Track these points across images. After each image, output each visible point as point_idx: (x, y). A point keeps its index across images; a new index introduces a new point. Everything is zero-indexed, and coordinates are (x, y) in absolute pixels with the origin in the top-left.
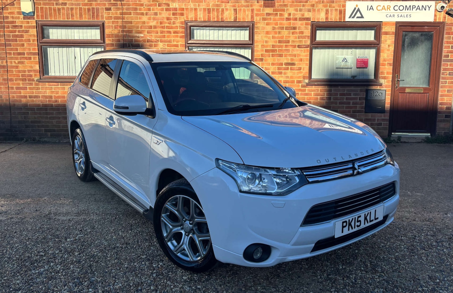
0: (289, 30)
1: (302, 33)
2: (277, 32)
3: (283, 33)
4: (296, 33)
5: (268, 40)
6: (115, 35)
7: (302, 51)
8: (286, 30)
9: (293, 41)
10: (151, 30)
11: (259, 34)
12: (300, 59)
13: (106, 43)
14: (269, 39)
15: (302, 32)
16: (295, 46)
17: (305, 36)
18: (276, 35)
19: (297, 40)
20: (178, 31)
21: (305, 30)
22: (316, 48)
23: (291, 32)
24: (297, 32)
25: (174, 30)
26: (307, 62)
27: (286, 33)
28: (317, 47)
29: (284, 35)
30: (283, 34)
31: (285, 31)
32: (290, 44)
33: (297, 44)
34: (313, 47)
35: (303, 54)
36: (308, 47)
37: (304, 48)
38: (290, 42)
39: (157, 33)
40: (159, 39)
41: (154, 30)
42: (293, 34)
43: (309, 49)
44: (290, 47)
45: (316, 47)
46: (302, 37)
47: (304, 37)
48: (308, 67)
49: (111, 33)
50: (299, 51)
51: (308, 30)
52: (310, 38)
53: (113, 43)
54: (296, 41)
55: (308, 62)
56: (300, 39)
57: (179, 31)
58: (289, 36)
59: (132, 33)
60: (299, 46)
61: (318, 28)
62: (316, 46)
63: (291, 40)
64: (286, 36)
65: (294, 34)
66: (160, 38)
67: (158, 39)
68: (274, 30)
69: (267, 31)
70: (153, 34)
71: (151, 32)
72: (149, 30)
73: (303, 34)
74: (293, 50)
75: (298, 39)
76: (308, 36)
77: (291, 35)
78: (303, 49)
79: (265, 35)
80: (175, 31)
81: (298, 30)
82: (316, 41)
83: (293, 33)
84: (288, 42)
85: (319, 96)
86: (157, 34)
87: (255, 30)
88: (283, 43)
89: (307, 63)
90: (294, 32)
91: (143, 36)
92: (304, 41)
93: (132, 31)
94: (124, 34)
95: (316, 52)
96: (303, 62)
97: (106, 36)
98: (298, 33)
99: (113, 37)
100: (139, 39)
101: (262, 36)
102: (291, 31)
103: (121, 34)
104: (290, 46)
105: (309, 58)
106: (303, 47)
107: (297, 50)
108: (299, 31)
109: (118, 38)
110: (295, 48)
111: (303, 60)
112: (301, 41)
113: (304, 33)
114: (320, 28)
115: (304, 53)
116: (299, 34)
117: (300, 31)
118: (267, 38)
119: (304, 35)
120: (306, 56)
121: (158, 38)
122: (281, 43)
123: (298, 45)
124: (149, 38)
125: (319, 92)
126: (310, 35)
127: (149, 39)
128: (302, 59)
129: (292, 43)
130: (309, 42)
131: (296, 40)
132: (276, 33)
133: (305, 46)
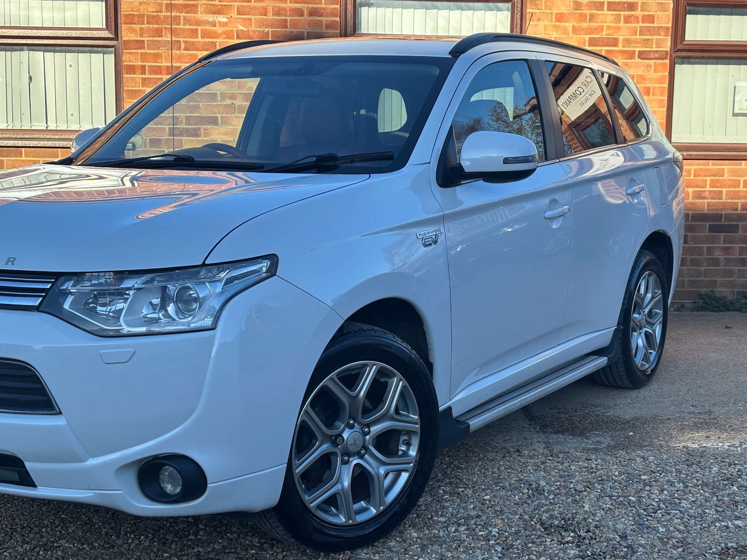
0: (618, 11)
1: (651, 19)
2: (585, 15)
3: (600, 18)
4: (636, 19)
5: (561, 36)
6: (148, 16)
7: (650, 66)
8: (610, 11)
9: (628, 42)
10: (247, 6)
11: (539, 20)
12: (645, 87)
13: (124, 39)
14: (564, 33)
15: (649, 16)
16: (631, 55)
17: (659, 28)
18: (585, 25)
19: (638, 37)
20: (321, 8)
21: (657, 13)
22: (686, 60)
23: (622, 16)
24: (638, 18)
25: (310, 6)
26: (662, 98)
27: (610, 18)
28: (689, 57)
29: (605, 25)
30: (602, 22)
31: (606, 12)
32: (620, 48)
33: (637, 50)
34: (676, 57)
35: (652, 75)
36: (666, 58)
37: (654, 59)
38: (620, 42)
39: (266, 15)
40: (271, 30)
41: (256, 4)
42: (626, 22)
43: (667, 61)
44: (620, 58)
45: (685, 57)
46: (649, 31)
47: (656, 31)
48: (665, 109)
49: (138, 10)
50: (643, 68)
51: (667, 13)
52: (670, 33)
53: (141, 39)
54: (635, 42)
55: (665, 98)
56: (645, 35)
57: (323, 9)
58: (615, 27)
59: (195, 12)
60: (643, 55)
61: (692, 8)
62: (685, 54)
63: (621, 38)
64: (609, 28)
65: (631, 23)
66: (272, 27)
67: (267, 30)
68: (579, 11)
69: (560, 14)
70: (253, 17)
71: (248, 9)
72: (242, 6)
73: (653, 23)
74: (626, 64)
75: (640, 35)
76: (667, 28)
77: (622, 24)
78: (653, 61)
79: (554, 23)
80: (312, 8)
81: (641, 10)
82: (685, 42)
83: (627, 20)
84: (615, 43)
85: (692, 187)
86: (265, 17)
87: (528, 10)
88: (600, 46)
89: (663, 100)
90: (629, 17)
91: (225, 20)
92: (654, 41)
93: (196, 6)
94: (173, 14)
95: (682, 70)
96: (651, 96)
97: (121, 19)
98: (640, 19)
99: (143, 24)
100: (214, 28)
101: (545, 27)
102: (622, 13)
103: (164, 14)
104: (618, 55)
105: (667, 85)
106: (652, 57)
107: (637, 66)
108: (643, 13)
109: (156, 26)
110: (631, 59)
111: (651, 90)
112: (648, 40)
113: (656, 20)
114: (696, 8)
115: (655, 72)
116: (643, 23)
117: (646, 13)
118: (560, 32)
119: (655, 25)
120: (660, 80)
121: (267, 26)
122: (596, 46)
123: (639, 51)
124: (241, 28)
125: (692, 177)
126: (670, 25)
127: (242, 31)
128: (650, 88)
129: (623, 47)
130: (669, 43)
131: (633, 37)
132: (582, 18)
133: (656, 55)
